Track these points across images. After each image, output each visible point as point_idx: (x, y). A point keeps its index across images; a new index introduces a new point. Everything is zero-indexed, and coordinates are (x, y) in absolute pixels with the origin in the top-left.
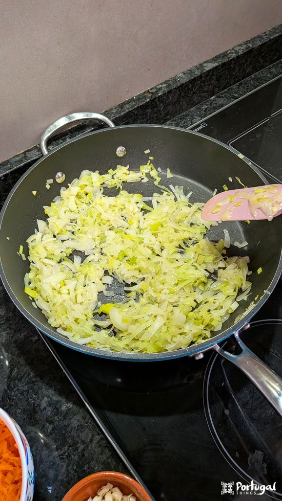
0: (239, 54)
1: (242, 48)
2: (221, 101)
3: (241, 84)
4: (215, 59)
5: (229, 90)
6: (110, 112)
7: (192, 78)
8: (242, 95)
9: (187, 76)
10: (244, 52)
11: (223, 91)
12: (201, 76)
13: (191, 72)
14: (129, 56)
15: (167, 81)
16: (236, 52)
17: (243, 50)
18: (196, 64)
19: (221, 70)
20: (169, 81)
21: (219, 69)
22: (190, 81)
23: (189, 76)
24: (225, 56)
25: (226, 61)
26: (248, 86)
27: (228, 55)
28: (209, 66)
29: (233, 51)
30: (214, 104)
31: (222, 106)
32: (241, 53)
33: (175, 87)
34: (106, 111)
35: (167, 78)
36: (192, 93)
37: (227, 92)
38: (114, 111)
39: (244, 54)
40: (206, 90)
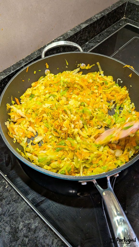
0: (98, 19)
1: (99, 16)
2: (91, 44)
3: (100, 35)
4: (86, 22)
5: (94, 38)
6: (34, 54)
7: (76, 32)
8: (102, 41)
9: (73, 32)
10: (100, 17)
11: (92, 39)
12: (80, 31)
13: (74, 29)
14: (41, 22)
15: (63, 35)
16: (97, 18)
17: (100, 16)
18: (77, 25)
19: (90, 28)
20: (64, 35)
21: (89, 27)
22: (75, 34)
23: (74, 31)
24: (91, 20)
25: (92, 23)
26: (104, 36)
27: (92, 19)
28: (84, 26)
29: (95, 17)
30: (89, 46)
31: (93, 47)
32: (99, 18)
33: (67, 38)
34: (32, 54)
35: (62, 33)
36: (76, 41)
37: (94, 40)
38: (36, 53)
39: (101, 19)
40: (83, 39)
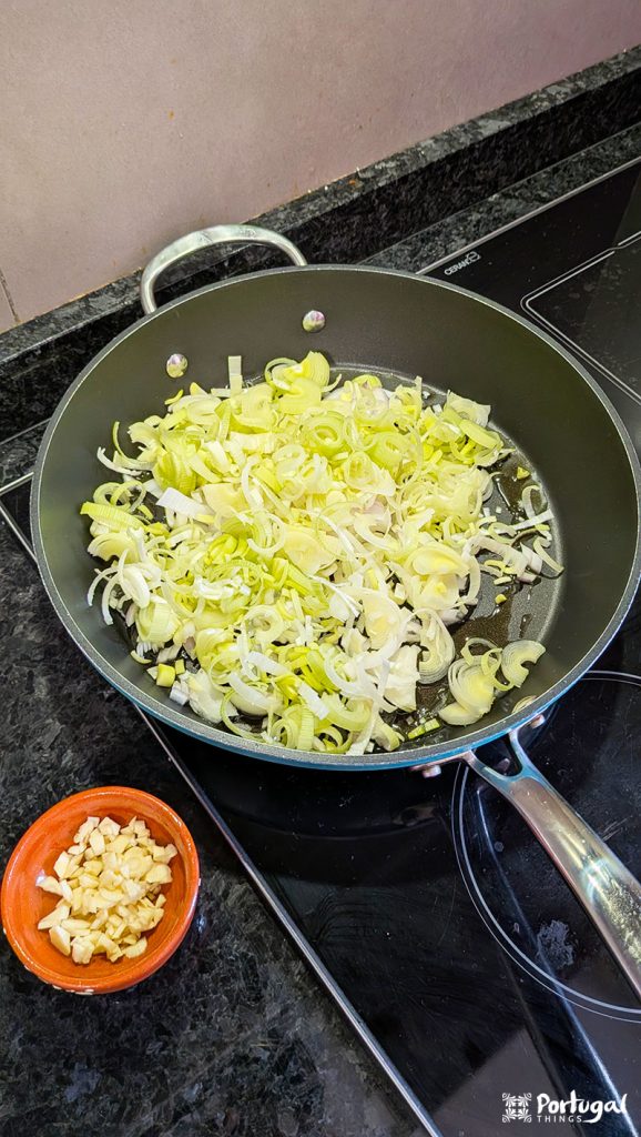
0: (558, 103)
1: (564, 90)
2: (510, 205)
3: (556, 170)
4: (504, 110)
5: (529, 181)
6: (272, 218)
7: (453, 151)
8: (557, 195)
9: (443, 146)
10: (568, 98)
11: (517, 185)
12: (471, 149)
13: (450, 137)
14: (320, 96)
15: (398, 155)
16: (551, 98)
17: (566, 93)
18: (462, 120)
19: (516, 136)
20: (403, 154)
21: (512, 135)
22: (447, 156)
23: (446, 146)
24: (525, 105)
25: (527, 117)
26: (572, 176)
27: (533, 104)
28: (491, 128)
29: (544, 96)
30: (497, 211)
31: (514, 216)
32: (560, 101)
33: (414, 169)
34: (264, 215)
35: (399, 148)
36: (450, 184)
37: (526, 187)
38: (282, 216)
39: (568, 104)
40: (481, 178)
